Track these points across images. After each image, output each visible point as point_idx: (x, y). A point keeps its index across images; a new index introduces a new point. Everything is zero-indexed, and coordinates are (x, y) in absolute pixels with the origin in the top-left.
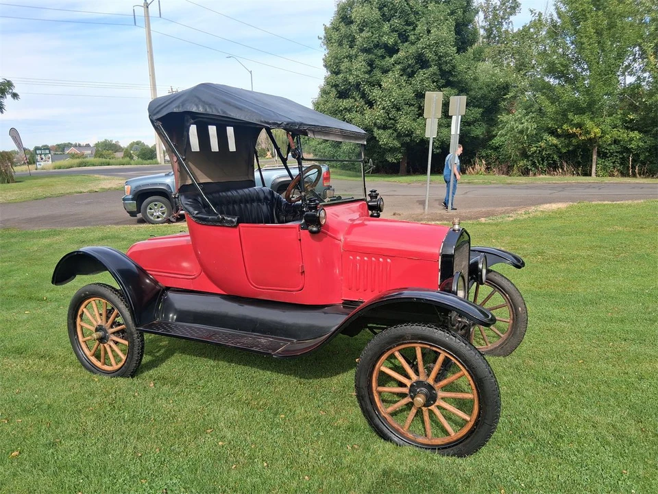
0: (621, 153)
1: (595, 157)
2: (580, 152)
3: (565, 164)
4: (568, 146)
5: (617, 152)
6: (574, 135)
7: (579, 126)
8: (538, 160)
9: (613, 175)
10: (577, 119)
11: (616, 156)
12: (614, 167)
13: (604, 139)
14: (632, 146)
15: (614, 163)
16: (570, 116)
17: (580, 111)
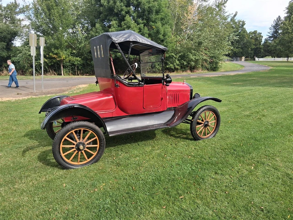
0: (71, 66)
1: (62, 67)
2: (56, 65)
3: (51, 71)
4: (51, 62)
5: (70, 66)
6: (54, 58)
7: (56, 54)
8: (39, 69)
9: (69, 75)
10: (56, 51)
11: (70, 67)
12: (69, 72)
13: (66, 60)
14: (75, 63)
15: (69, 70)
16: (53, 50)
17: (57, 48)
